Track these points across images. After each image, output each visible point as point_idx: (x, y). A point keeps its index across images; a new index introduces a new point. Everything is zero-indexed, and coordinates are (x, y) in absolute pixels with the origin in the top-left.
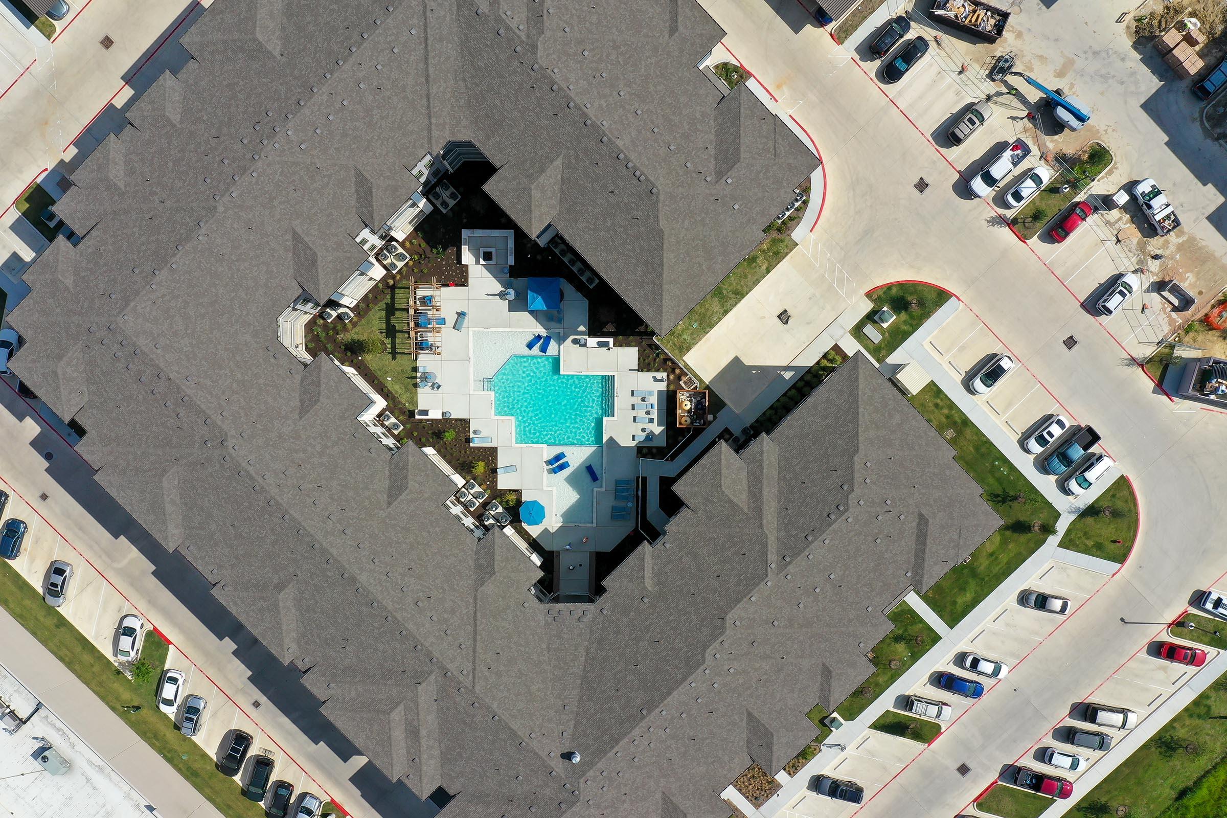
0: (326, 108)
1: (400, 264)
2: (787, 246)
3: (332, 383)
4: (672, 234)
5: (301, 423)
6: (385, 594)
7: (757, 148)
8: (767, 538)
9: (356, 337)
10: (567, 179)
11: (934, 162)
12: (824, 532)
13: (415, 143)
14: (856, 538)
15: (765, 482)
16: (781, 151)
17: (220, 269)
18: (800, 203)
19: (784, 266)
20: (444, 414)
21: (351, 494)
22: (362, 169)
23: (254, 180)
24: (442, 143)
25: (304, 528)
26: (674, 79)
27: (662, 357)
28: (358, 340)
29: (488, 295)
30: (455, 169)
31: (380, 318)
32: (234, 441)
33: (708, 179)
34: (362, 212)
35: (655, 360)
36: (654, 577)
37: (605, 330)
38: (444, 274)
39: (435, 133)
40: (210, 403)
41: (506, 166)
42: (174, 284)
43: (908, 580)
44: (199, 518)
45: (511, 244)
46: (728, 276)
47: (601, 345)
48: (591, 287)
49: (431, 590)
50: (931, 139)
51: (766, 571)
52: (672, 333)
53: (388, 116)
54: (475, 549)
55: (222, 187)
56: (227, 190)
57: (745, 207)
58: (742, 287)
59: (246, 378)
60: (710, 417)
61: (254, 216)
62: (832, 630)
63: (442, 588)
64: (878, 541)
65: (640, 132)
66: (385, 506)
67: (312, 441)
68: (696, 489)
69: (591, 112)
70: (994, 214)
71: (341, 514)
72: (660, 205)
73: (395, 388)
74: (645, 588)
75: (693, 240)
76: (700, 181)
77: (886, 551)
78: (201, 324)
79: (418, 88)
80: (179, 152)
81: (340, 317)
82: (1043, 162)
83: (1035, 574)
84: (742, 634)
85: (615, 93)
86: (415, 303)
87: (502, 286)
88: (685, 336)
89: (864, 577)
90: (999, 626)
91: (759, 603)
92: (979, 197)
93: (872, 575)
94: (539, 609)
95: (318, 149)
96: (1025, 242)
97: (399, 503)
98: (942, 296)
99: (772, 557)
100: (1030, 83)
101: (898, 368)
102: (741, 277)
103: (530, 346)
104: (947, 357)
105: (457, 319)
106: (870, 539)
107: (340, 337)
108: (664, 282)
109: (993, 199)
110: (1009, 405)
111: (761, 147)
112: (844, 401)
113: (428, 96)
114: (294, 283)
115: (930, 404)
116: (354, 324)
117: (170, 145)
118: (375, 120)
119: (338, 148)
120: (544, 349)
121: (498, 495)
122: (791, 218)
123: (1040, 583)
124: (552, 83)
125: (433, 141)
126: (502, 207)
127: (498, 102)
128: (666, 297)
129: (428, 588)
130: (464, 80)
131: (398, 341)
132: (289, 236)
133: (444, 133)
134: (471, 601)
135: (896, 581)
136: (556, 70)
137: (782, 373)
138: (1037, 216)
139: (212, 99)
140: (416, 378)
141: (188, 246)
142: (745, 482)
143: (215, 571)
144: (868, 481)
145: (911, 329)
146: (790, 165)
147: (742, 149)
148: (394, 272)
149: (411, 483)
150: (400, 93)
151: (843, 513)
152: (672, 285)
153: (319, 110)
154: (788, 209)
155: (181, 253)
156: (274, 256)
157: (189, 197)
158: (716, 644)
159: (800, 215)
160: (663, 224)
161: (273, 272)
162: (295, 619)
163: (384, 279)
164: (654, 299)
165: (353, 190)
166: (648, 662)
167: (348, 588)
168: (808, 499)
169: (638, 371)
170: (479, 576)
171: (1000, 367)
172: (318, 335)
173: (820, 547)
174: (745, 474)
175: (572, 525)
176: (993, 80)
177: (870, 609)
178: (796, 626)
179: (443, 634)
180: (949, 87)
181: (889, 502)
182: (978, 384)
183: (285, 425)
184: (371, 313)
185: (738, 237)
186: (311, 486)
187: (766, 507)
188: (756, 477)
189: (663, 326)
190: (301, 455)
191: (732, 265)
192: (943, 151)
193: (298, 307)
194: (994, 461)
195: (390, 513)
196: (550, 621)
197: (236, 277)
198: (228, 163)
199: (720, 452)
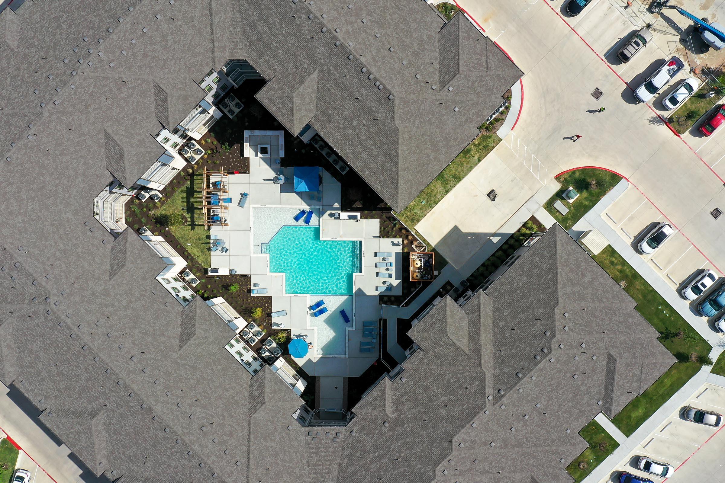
0: (129, 35)
1: (197, 157)
2: (494, 141)
3: (136, 251)
4: (405, 132)
5: (111, 282)
6: (176, 421)
7: (473, 63)
8: (485, 375)
9: (164, 213)
10: (322, 88)
11: (607, 76)
12: (531, 370)
13: (202, 61)
14: (558, 374)
15: (482, 329)
16: (492, 65)
17: (46, 162)
18: (503, 108)
19: (492, 155)
20: (230, 271)
21: (150, 339)
22: (159, 82)
23: (73, 92)
24: (224, 61)
25: (111, 368)
26: (406, 9)
27: (398, 226)
28: (166, 215)
29: (264, 180)
30: (239, 84)
31: (182, 198)
32: (56, 298)
33: (434, 87)
34: (160, 116)
35: (393, 229)
36: (393, 405)
37: (354, 206)
38: (231, 165)
39: (218, 54)
40: (37, 268)
41: (274, 80)
42: (9, 174)
43: (600, 407)
44: (30, 359)
45: (282, 141)
46: (449, 165)
47: (351, 217)
48: (343, 173)
49: (214, 417)
50: (604, 58)
51: (485, 402)
52: (406, 208)
53: (180, 41)
54: (249, 383)
55: (47, 96)
56: (51, 99)
57: (463, 109)
58: (459, 172)
59: (67, 247)
60: (436, 273)
61: (73, 119)
62: (538, 449)
63: (223, 415)
64: (576, 377)
65: (379, 51)
66: (177, 349)
67: (119, 297)
68: (426, 334)
69: (340, 36)
70: (654, 115)
71: (141, 356)
72: (396, 108)
73: (194, 251)
74: (386, 415)
75: (422, 136)
76: (428, 89)
77: (582, 385)
78: (32, 205)
79: (204, 19)
80: (16, 70)
81: (151, 198)
82: (692, 74)
83: (693, 394)
84: (465, 454)
85: (359, 21)
86: (208, 187)
87: (276, 173)
88: (416, 211)
89: (564, 406)
90: (665, 435)
91: (479, 428)
92: (643, 102)
93: (570, 404)
94: (300, 431)
95: (124, 67)
96: (679, 136)
97: (188, 347)
98: (615, 178)
99: (489, 391)
100: (682, 13)
101: (581, 234)
102: (458, 165)
103: (297, 219)
104: (620, 225)
105: (241, 199)
106: (569, 375)
107: (152, 213)
108: (400, 169)
109: (654, 104)
110: (669, 262)
111: (476, 62)
112: (546, 263)
113: (211, 25)
114: (107, 172)
115: (607, 262)
116: (163, 203)
117: (9, 65)
118: (169, 44)
119: (140, 66)
120: (307, 221)
121: (272, 333)
122: (496, 120)
123: (697, 401)
124: (309, 12)
125: (216, 61)
126: (271, 111)
127: (266, 29)
128: (401, 181)
129: (211, 415)
130: (240, 12)
131: (196, 215)
132: (102, 136)
133: (225, 54)
134: (246, 425)
135: (589, 409)
136: (312, 3)
137: (491, 238)
138: (690, 116)
139: (42, 28)
140: (210, 243)
141: (20, 144)
142: (466, 329)
143: (43, 401)
144: (566, 328)
145: (591, 204)
146: (498, 76)
147: (461, 64)
148: (193, 163)
149: (198, 331)
150: (189, 23)
151: (546, 355)
152: (406, 172)
153: (124, 36)
154: (494, 114)
155: (14, 149)
156: (90, 151)
157: (22, 105)
158: (444, 463)
159: (504, 117)
160: (398, 123)
161: (89, 163)
162: (105, 439)
163: (185, 169)
164: (392, 183)
165: (153, 99)
166: (389, 476)
167: (146, 416)
168: (517, 343)
169: (380, 237)
170: (252, 405)
171: (662, 233)
172: (134, 212)
173: (528, 383)
174: (466, 322)
175: (329, 356)
176: (652, 13)
177: (569, 431)
178: (509, 446)
179: (222, 453)
180: (618, 18)
181: (584, 345)
182: (645, 246)
183: (97, 284)
184: (175, 195)
185: (458, 133)
186: (117, 334)
187: (483, 349)
188: (474, 325)
189: (399, 204)
190: (111, 309)
191: (453, 155)
192: (614, 67)
193: (114, 190)
194: (658, 306)
195: (181, 355)
196: (309, 441)
197: (59, 168)
198: (53, 79)
199: (446, 305)
